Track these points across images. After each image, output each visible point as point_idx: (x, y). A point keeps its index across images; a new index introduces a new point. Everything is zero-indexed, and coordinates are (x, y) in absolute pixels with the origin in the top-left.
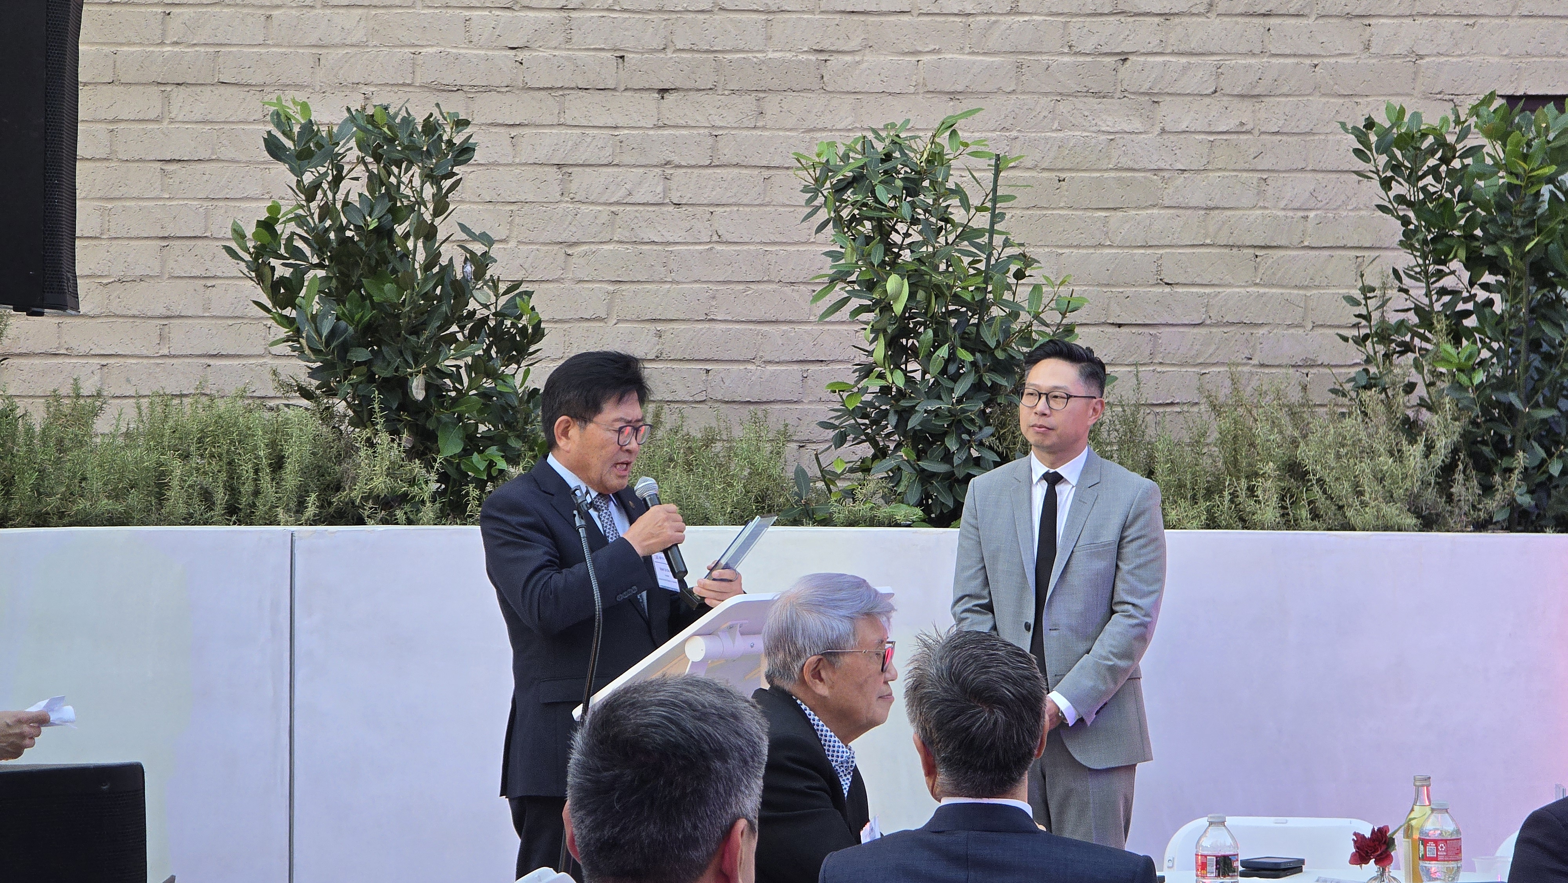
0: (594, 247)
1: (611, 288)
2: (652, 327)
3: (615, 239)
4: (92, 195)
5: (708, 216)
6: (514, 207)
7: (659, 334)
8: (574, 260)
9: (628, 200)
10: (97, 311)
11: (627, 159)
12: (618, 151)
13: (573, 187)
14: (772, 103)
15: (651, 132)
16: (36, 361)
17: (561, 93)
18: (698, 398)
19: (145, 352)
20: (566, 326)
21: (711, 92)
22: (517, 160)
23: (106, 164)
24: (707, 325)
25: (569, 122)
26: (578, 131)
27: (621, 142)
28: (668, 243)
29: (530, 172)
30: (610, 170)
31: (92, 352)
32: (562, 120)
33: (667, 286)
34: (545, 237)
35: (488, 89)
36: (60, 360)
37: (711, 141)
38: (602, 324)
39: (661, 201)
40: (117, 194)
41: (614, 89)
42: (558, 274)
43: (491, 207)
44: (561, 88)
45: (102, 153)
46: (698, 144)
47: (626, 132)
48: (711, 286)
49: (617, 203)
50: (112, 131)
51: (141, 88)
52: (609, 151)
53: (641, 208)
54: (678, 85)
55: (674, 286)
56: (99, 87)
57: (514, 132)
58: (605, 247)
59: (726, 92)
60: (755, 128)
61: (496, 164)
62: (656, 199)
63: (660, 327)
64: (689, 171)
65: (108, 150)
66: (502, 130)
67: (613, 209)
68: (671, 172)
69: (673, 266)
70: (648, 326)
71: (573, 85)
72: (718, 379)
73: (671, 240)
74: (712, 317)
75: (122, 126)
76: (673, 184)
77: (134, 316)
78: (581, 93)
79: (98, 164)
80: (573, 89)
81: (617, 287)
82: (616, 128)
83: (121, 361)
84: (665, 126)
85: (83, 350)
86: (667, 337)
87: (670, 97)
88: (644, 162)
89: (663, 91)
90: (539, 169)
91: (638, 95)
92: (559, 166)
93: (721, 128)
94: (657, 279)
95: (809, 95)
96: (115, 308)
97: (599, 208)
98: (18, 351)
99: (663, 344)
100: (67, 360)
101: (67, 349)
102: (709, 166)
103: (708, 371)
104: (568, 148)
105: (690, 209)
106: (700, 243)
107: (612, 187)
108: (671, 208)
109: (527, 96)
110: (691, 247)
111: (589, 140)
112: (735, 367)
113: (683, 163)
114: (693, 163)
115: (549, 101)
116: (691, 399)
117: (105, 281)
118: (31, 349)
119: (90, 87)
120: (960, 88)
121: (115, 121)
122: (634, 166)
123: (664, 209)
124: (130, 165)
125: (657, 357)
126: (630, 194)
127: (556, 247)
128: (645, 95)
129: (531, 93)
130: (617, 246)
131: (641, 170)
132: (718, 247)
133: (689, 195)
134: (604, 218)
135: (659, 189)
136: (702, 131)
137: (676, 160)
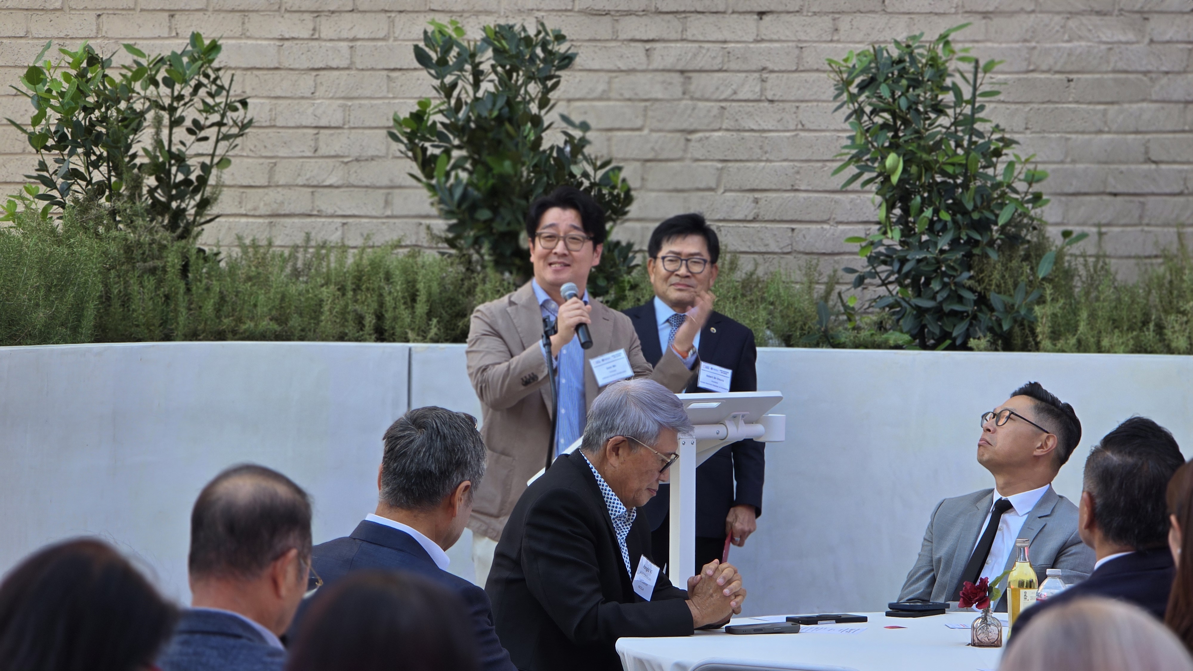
0: (707, 134)
1: (720, 165)
2: (751, 195)
3: (724, 127)
4: (337, 95)
5: (794, 110)
6: (648, 104)
7: (756, 201)
8: (692, 144)
9: (735, 97)
10: (340, 183)
11: (733, 66)
12: (726, 59)
13: (692, 88)
14: (844, 23)
15: (752, 45)
16: (296, 220)
17: (683, 15)
18: (786, 250)
19: (374, 213)
20: (686, 195)
21: (797, 14)
22: (651, 67)
23: (347, 72)
24: (792, 194)
25: (690, 38)
26: (696, 45)
27: (729, 53)
28: (764, 131)
29: (659, 77)
30: (721, 75)
31: (337, 213)
32: (684, 37)
33: (763, 164)
34: (671, 125)
35: (629, 13)
36: (313, 219)
37: (797, 52)
38: (712, 193)
39: (758, 98)
40: (355, 94)
41: (724, 13)
42: (679, 154)
43: (629, 103)
44: (684, 12)
45: (344, 64)
46: (788, 54)
47: (733, 45)
48: (796, 164)
49: (725, 100)
50: (352, 47)
51: (373, 14)
52: (719, 60)
53: (743, 104)
54: (772, 8)
55: (768, 164)
56: (343, 14)
57: (648, 46)
58: (716, 134)
59: (810, 14)
60: (832, 41)
61: (633, 71)
62: (755, 97)
63: (757, 195)
64: (780, 75)
65: (348, 62)
66: (639, 45)
67: (723, 104)
68: (767, 75)
69: (767, 148)
70: (748, 195)
71: (693, 9)
72: (801, 236)
73: (766, 128)
74: (797, 187)
75: (359, 43)
76: (768, 85)
77: (367, 187)
78: (699, 16)
79: (342, 72)
80: (692, 12)
81: (724, 164)
82: (725, 42)
83: (357, 220)
84: (762, 41)
85: (330, 211)
86: (762, 203)
87: (767, 18)
88: (745, 67)
89: (761, 14)
90: (667, 75)
91: (742, 17)
92: (682, 72)
93: (805, 41)
94: (755, 157)
95: (873, 15)
96: (353, 180)
97: (712, 104)
98: (283, 212)
99: (759, 208)
100: (318, 220)
101: (318, 211)
102: (796, 71)
103: (793, 230)
104: (688, 58)
105: (781, 104)
106: (788, 131)
107: (722, 88)
108: (766, 104)
109: (658, 18)
110: (782, 134)
111: (704, 51)
112: (813, 227)
113: (776, 69)
114: (783, 68)
115: (675, 23)
116: (780, 251)
117: (346, 160)
118: (293, 211)
119: (337, 14)
120: (991, 8)
121: (355, 39)
122: (739, 71)
123: (761, 104)
124: (364, 72)
125: (754, 218)
126: (735, 93)
127: (678, 135)
128: (748, 17)
129: (662, 16)
130: (728, 134)
131: (744, 75)
132: (802, 134)
133: (780, 94)
134: (715, 111)
135: (757, 89)
136: (790, 44)
137: (770, 66)
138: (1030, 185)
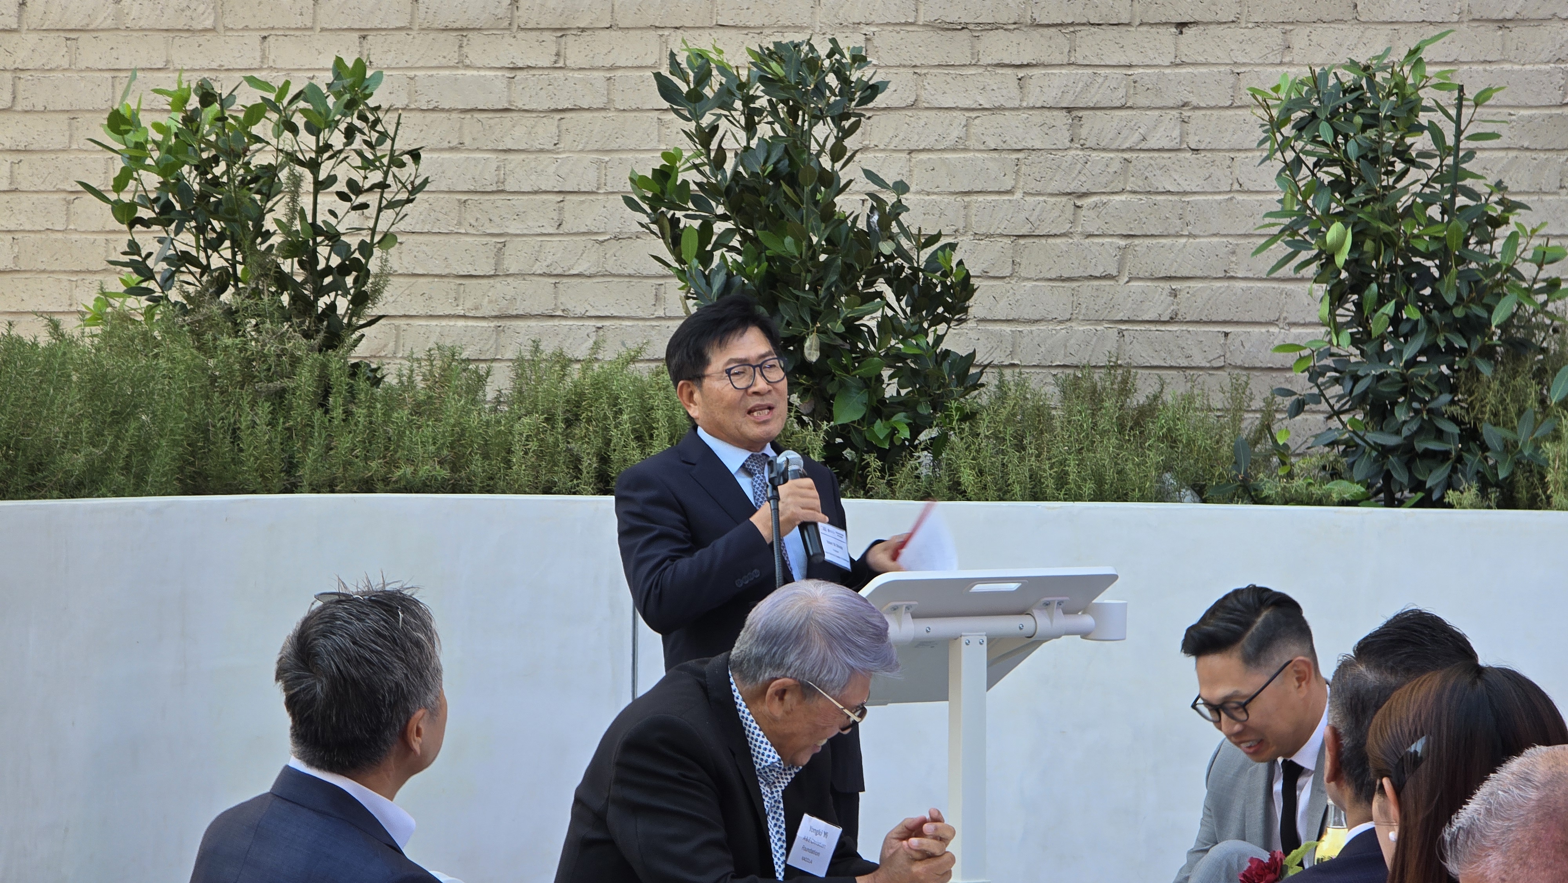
0: (1105, 198)
1: (1122, 243)
2: (1166, 285)
3: (1128, 188)
4: (589, 147)
5: (1228, 162)
6: (1021, 155)
7: (1174, 293)
8: (1083, 212)
9: (1143, 145)
10: (593, 270)
11: (1142, 101)
12: (1132, 91)
13: (1084, 132)
14: (1299, 37)
15: (1168, 71)
16: (533, 323)
17: (1072, 29)
18: (1216, 364)
19: (640, 314)
20: (1075, 284)
21: (1233, 25)
22: (1024, 104)
23: (603, 114)
24: (1226, 284)
25: (1080, 61)
26: (1090, 71)
27: (1135, 82)
28: (1185, 193)
29: (1037, 117)
30: (1123, 113)
31: (588, 314)
32: (1073, 59)
33: (1183, 240)
34: (1053, 187)
35: (995, 27)
36: (556, 322)
37: (1232, 79)
38: (1112, 283)
39: (1177, 146)
40: (614, 146)
41: (1129, 24)
42: (1067, 227)
43: (996, 155)
44: (1072, 24)
45: (599, 103)
46: (1218, 83)
47: (1141, 70)
48: (1231, 240)
49: (1130, 149)
50: (609, 79)
51: (639, 32)
52: (1121, 92)
53: (1156, 155)
54: (1197, 18)
55: (1191, 240)
56: (597, 33)
57: (1021, 73)
58: (1117, 198)
59: (1250, 25)
60: (1281, 64)
61: (1001, 108)
62: (1173, 145)
63: (1175, 285)
64: (1209, 112)
65: (605, 100)
66: (1009, 71)
67: (1127, 155)
68: (1189, 114)
69: (1190, 218)
70: (1162, 284)
71: (1084, 20)
72: (1237, 343)
73: (1188, 189)
74: (1232, 274)
75: (619, 73)
76: (1191, 128)
77: (630, 276)
78: (1093, 29)
79: (596, 114)
80: (1084, 24)
81: (1129, 241)
82: (1130, 66)
83: (617, 323)
84: (1183, 64)
85: (579, 311)
86: (1182, 296)
87: (1188, 32)
88: (1159, 103)
89: (1181, 26)
90: (1047, 113)
91: (1154, 30)
92: (1069, 110)
93: (1244, 64)
94: (1172, 232)
95: (1341, 26)
96: (611, 267)
97: (1112, 155)
98: (515, 313)
99: (1178, 304)
100: (564, 322)
101: (563, 311)
102: (1230, 107)
103: (1226, 334)
104: (1078, 89)
105: (1209, 155)
106: (1220, 193)
107: (1125, 132)
108: (1188, 155)
109: (1036, 34)
110: (1210, 197)
111: (1100, 80)
112: (1256, 330)
113: (1202, 104)
114: (1213, 104)
115: (1060, 39)
116: (1208, 365)
117: (601, 238)
118: (528, 310)
119: (589, 32)
120: (1509, 15)
121: (613, 68)
122: (1149, 108)
123: (1181, 155)
124: (626, 114)
125: (1172, 318)
126: (1144, 139)
127: (1064, 199)
128: (1162, 30)
129: (1040, 30)
130: (1134, 198)
131: (1157, 113)
132: (1239, 197)
133: (1209, 140)
134: (1116, 166)
135: (1176, 133)
136: (1222, 69)
137: (1195, 101)
138: (1540, 267)
